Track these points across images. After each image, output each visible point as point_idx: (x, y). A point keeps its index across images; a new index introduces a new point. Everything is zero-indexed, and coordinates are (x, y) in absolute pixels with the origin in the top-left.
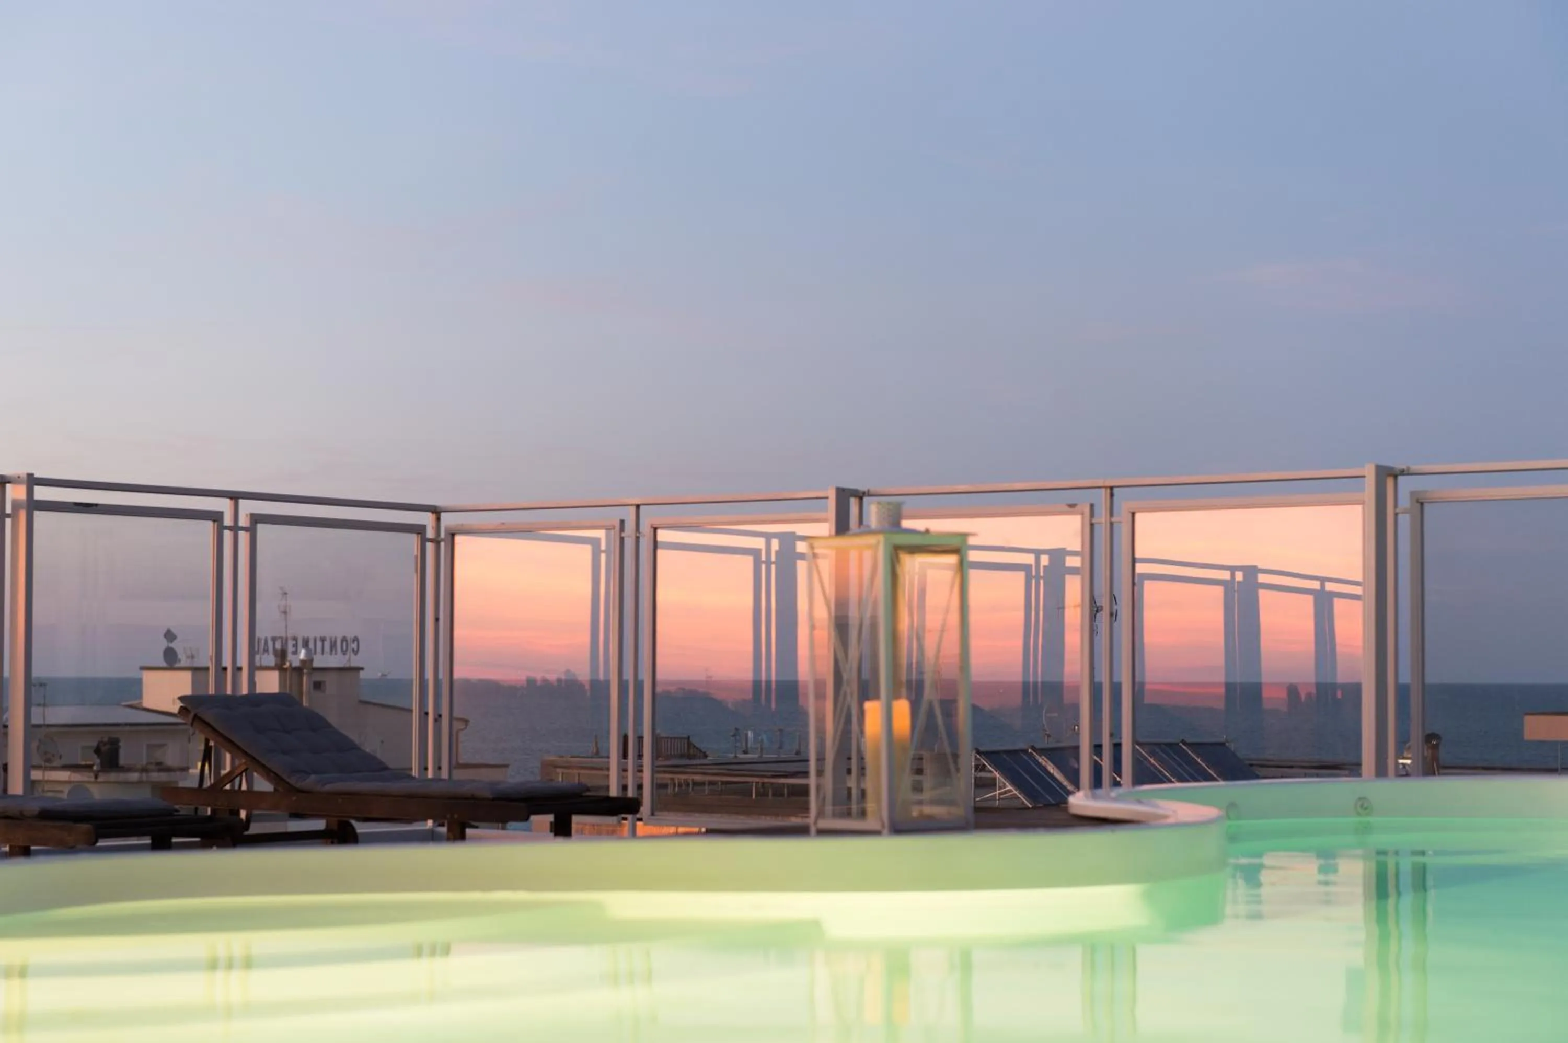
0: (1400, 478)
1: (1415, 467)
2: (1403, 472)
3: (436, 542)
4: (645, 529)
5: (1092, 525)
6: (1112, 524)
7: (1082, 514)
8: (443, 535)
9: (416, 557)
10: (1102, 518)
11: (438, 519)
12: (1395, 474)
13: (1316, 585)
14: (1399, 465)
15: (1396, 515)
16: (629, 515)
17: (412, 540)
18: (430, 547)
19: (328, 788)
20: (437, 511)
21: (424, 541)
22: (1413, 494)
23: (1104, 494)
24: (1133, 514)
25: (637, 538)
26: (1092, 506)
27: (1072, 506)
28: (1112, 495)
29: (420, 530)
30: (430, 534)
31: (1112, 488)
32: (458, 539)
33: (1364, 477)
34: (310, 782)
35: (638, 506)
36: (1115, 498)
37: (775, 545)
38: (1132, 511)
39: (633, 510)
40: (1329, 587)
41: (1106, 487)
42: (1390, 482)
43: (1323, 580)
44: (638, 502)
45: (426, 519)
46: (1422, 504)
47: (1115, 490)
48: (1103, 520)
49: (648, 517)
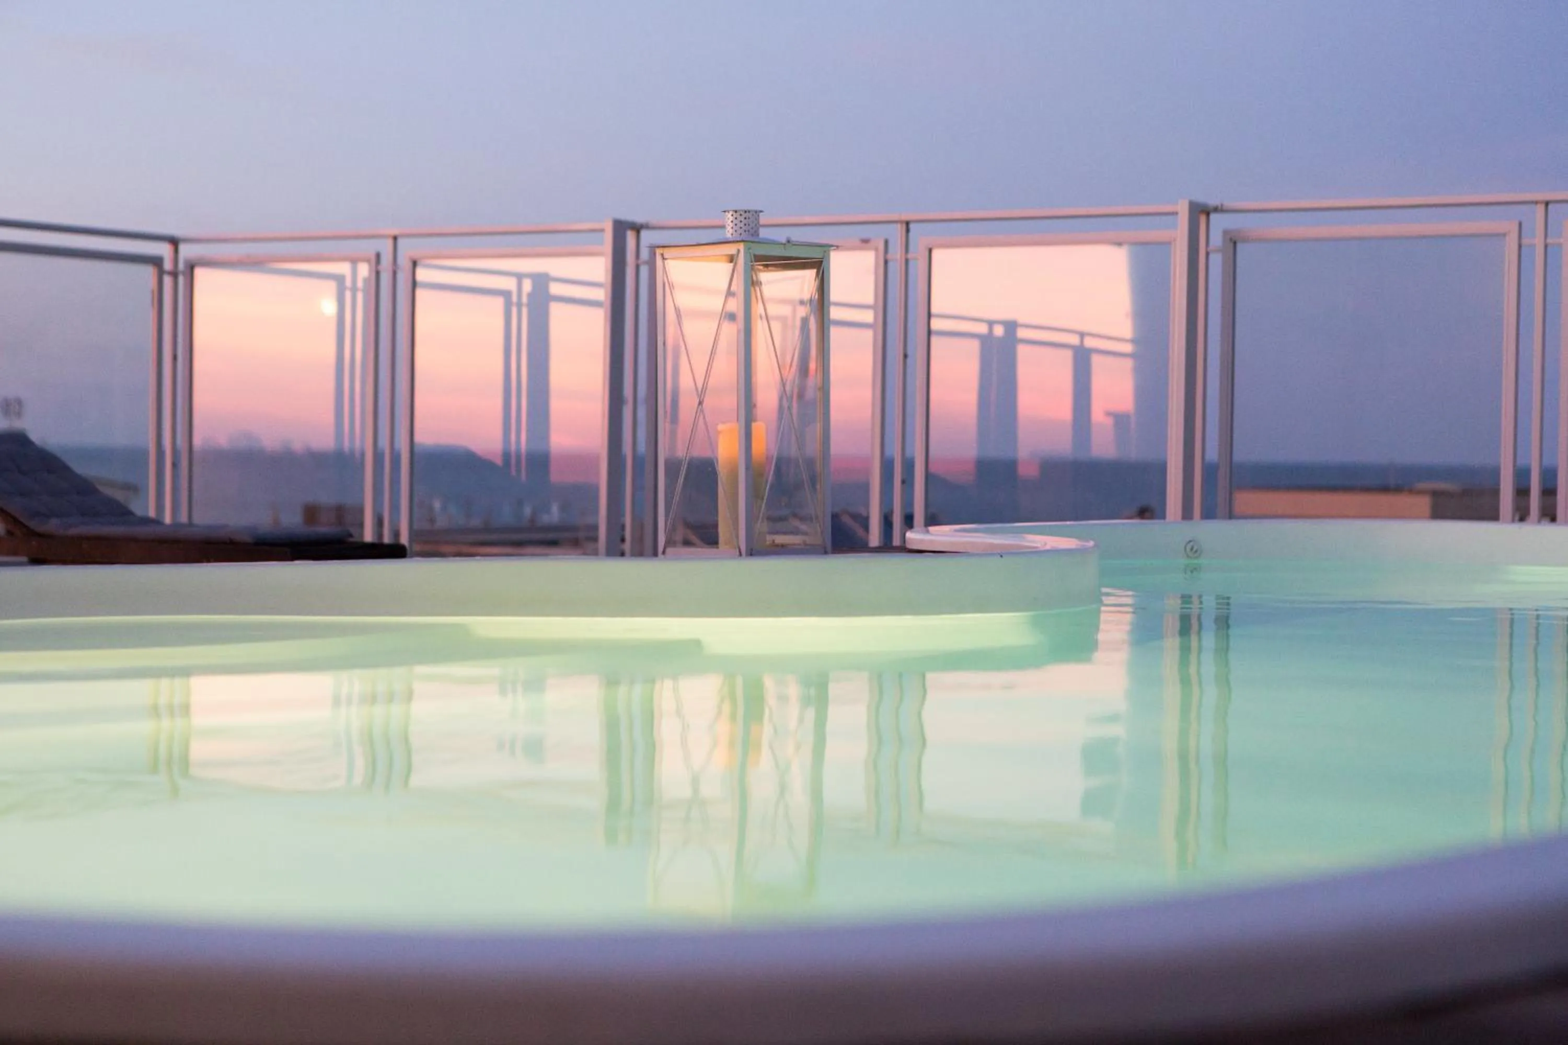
0: (1213, 216)
1: (1228, 204)
2: (1216, 210)
3: (174, 274)
4: (404, 263)
5: (886, 262)
6: (907, 261)
7: (876, 250)
8: (181, 266)
9: (153, 292)
10: (896, 253)
11: (176, 251)
12: (1206, 211)
13: (1074, 340)
14: (1212, 202)
15: (1207, 254)
16: (386, 247)
17: (149, 272)
18: (167, 280)
19: (73, 531)
20: (174, 242)
21: (161, 272)
22: (1226, 232)
23: (899, 229)
24: (930, 251)
25: (395, 273)
26: (886, 242)
27: (866, 241)
28: (908, 230)
29: (156, 262)
30: (168, 266)
31: (908, 223)
32: (199, 273)
33: (1177, 213)
34: (52, 526)
35: (395, 238)
36: (911, 234)
37: (527, 286)
38: (930, 246)
39: (390, 242)
40: (1089, 343)
41: (901, 222)
42: (1203, 219)
43: (1082, 335)
44: (395, 232)
45: (163, 250)
46: (1235, 243)
47: (912, 226)
48: (899, 257)
49: (407, 249)
